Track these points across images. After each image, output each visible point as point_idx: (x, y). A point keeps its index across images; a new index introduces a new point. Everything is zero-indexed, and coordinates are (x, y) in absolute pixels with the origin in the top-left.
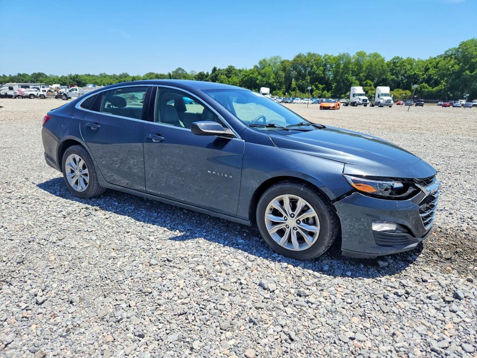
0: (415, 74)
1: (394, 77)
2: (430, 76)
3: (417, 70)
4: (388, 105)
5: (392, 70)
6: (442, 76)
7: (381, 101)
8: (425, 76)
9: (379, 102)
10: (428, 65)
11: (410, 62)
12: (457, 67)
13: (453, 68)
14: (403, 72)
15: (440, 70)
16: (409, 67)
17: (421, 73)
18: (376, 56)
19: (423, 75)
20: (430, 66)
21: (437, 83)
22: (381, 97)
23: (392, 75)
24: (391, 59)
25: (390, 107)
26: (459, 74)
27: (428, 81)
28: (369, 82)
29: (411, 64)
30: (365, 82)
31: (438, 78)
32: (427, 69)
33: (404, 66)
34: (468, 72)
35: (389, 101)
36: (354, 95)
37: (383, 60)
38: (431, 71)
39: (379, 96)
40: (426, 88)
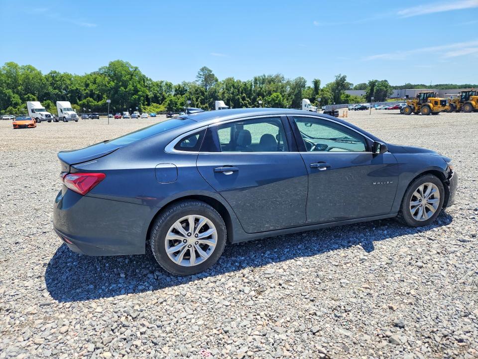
0: (77, 89)
1: (57, 91)
2: (91, 91)
3: (77, 85)
4: (74, 120)
5: (52, 84)
6: (103, 91)
7: (66, 116)
8: (87, 91)
9: (64, 117)
10: (86, 81)
11: (69, 77)
12: (113, 84)
13: (110, 84)
14: (64, 86)
15: (99, 86)
16: (68, 82)
17: (83, 88)
18: (30, 68)
19: (85, 90)
20: (89, 82)
21: (99, 98)
22: (64, 112)
23: (55, 89)
24: (49, 73)
25: (77, 121)
26: (116, 89)
27: (92, 95)
28: (30, 96)
29: (70, 80)
30: (26, 96)
31: (99, 93)
32: (87, 85)
33: (64, 80)
34: (122, 88)
35: (73, 116)
36: (33, 111)
37: (40, 73)
38: (92, 87)
39: (62, 111)
40: (92, 102)
